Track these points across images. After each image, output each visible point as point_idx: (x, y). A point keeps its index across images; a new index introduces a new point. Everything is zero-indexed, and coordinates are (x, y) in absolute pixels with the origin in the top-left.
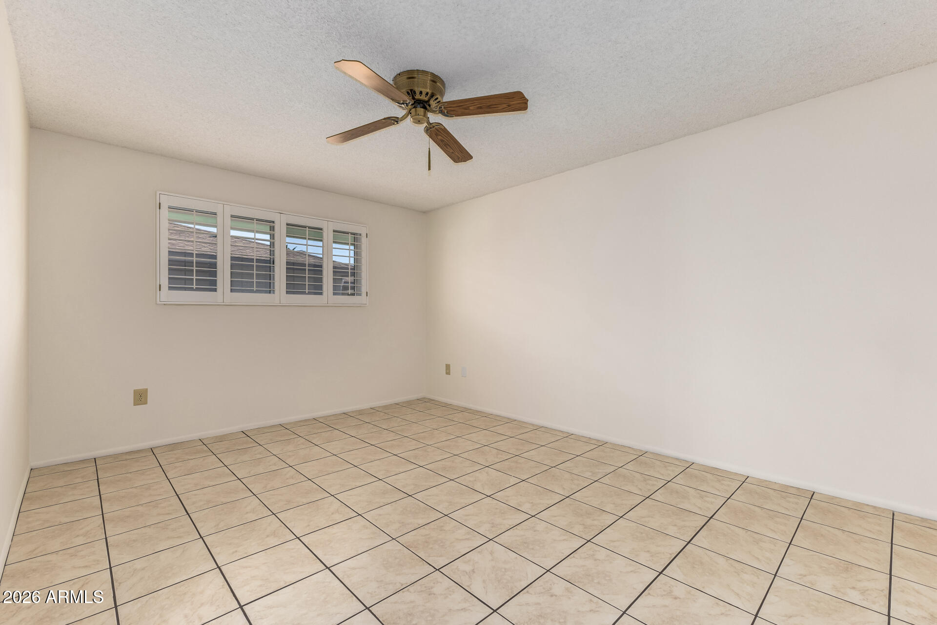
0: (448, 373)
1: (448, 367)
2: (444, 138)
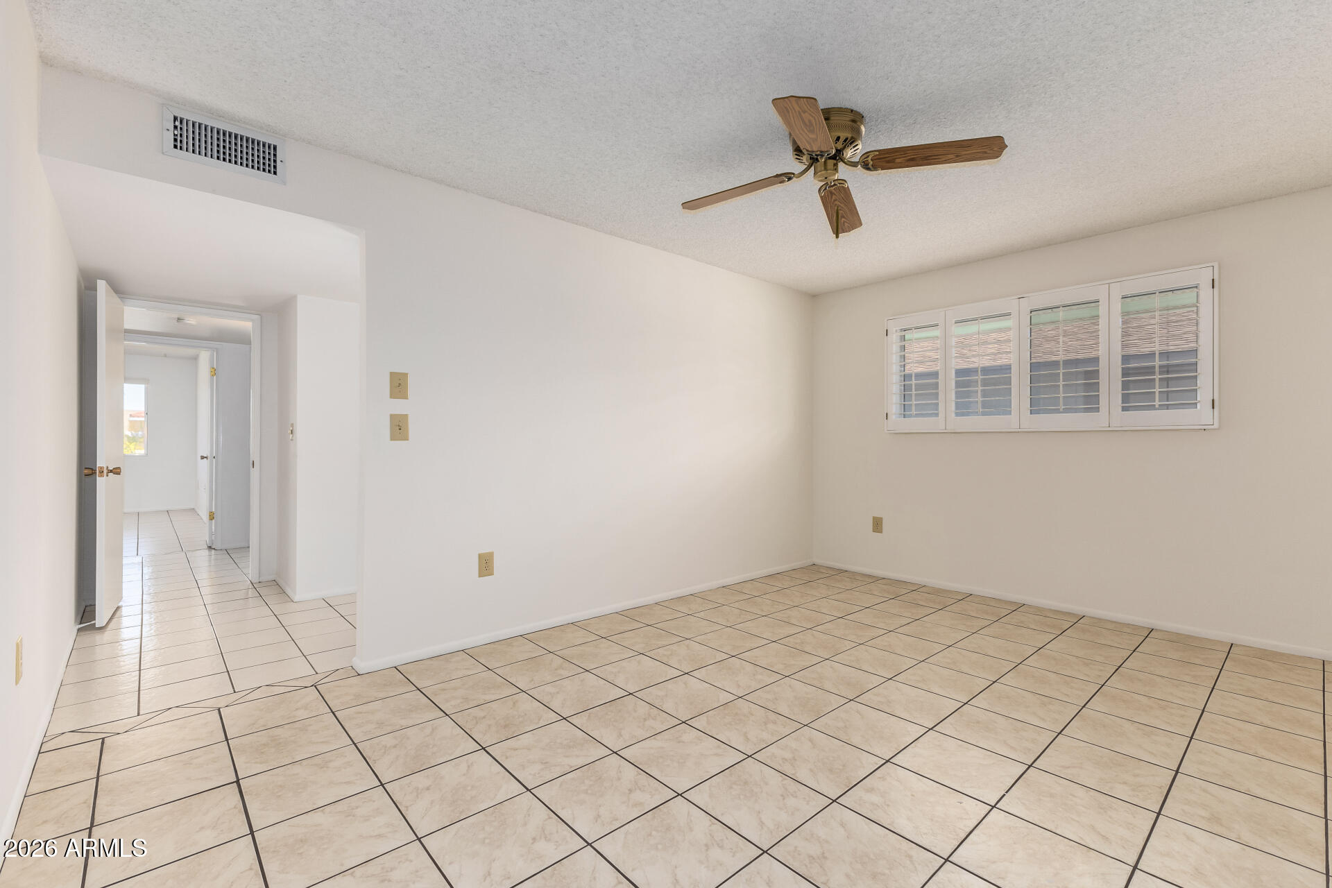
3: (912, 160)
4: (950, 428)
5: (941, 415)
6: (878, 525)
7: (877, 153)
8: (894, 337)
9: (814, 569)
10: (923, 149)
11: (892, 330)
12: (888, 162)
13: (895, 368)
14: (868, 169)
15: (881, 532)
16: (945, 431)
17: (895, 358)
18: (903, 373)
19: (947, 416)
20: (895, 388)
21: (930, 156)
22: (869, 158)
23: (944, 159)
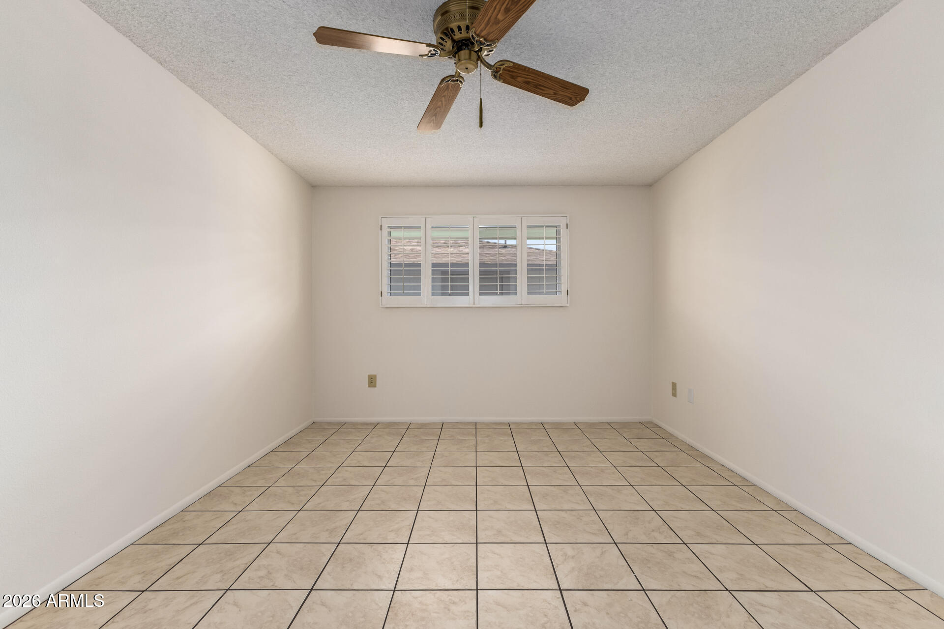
0: (674, 395)
1: (674, 385)
2: (526, 78)
3: (527, 83)
4: (429, 304)
5: (423, 294)
6: (372, 381)
7: (511, 65)
8: (385, 232)
9: (315, 426)
10: (542, 77)
11: (385, 227)
12: (512, 77)
13: (385, 257)
14: (495, 77)
15: (375, 387)
16: (426, 306)
17: (385, 249)
18: (390, 261)
19: (427, 295)
20: (386, 272)
21: (540, 85)
22: (502, 67)
23: (545, 92)
